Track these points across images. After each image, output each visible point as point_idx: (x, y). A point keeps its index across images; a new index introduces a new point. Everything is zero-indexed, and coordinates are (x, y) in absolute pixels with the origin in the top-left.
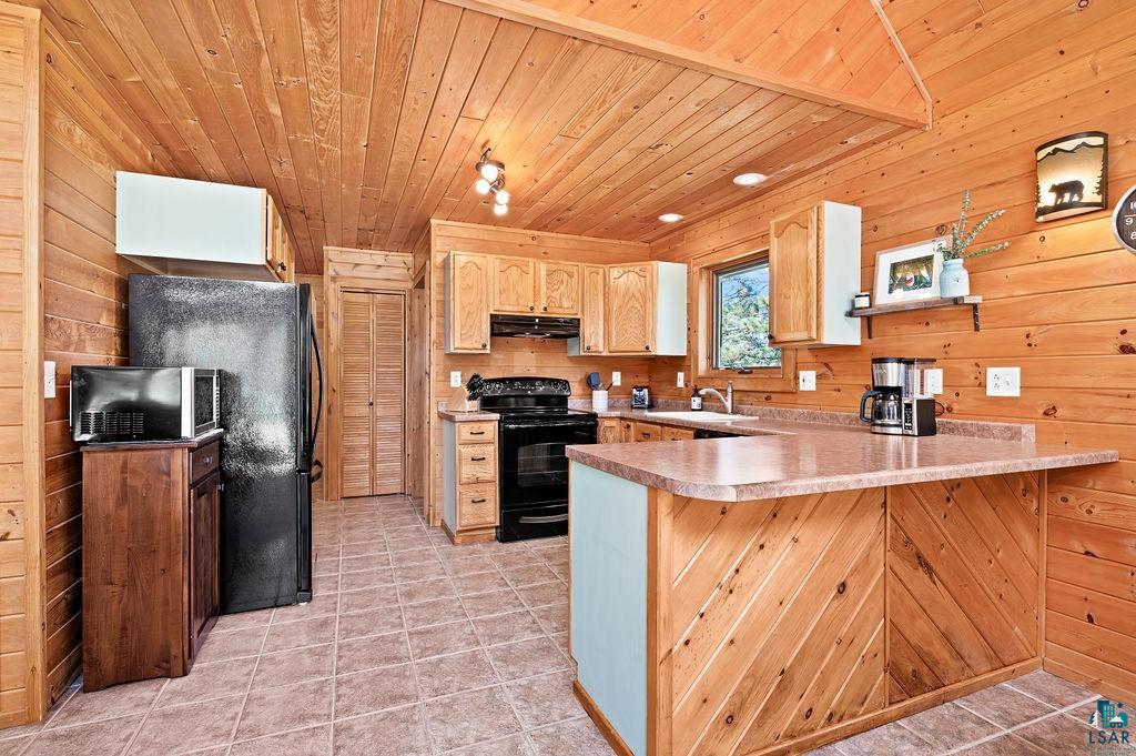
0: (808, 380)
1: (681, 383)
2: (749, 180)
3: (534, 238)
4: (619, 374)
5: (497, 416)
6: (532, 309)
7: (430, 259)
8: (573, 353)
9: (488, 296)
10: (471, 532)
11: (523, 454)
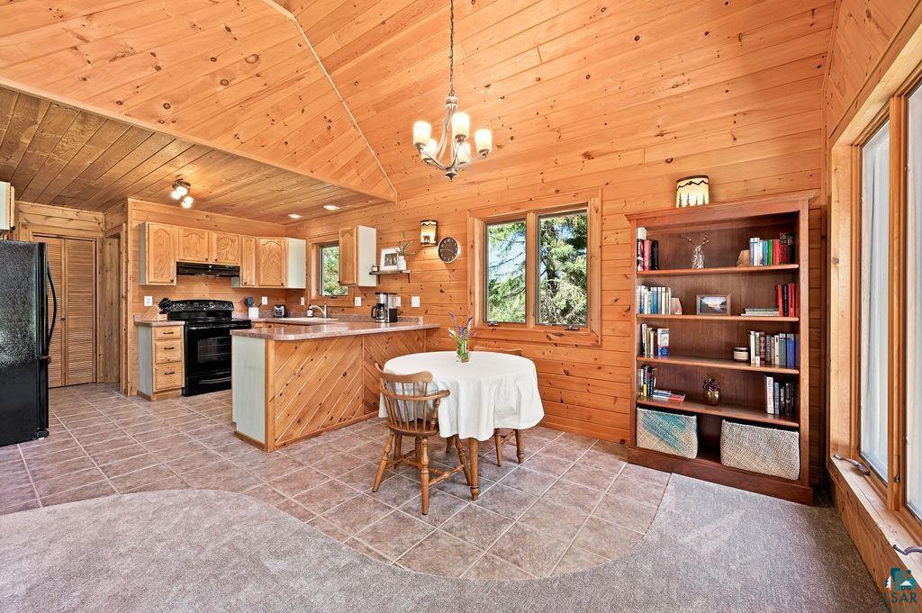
0: (358, 301)
1: (303, 304)
2: (331, 208)
3: (207, 216)
4: (266, 298)
5: (184, 323)
6: (207, 259)
7: (126, 222)
8: (236, 286)
9: (175, 250)
10: (163, 393)
11: (201, 344)
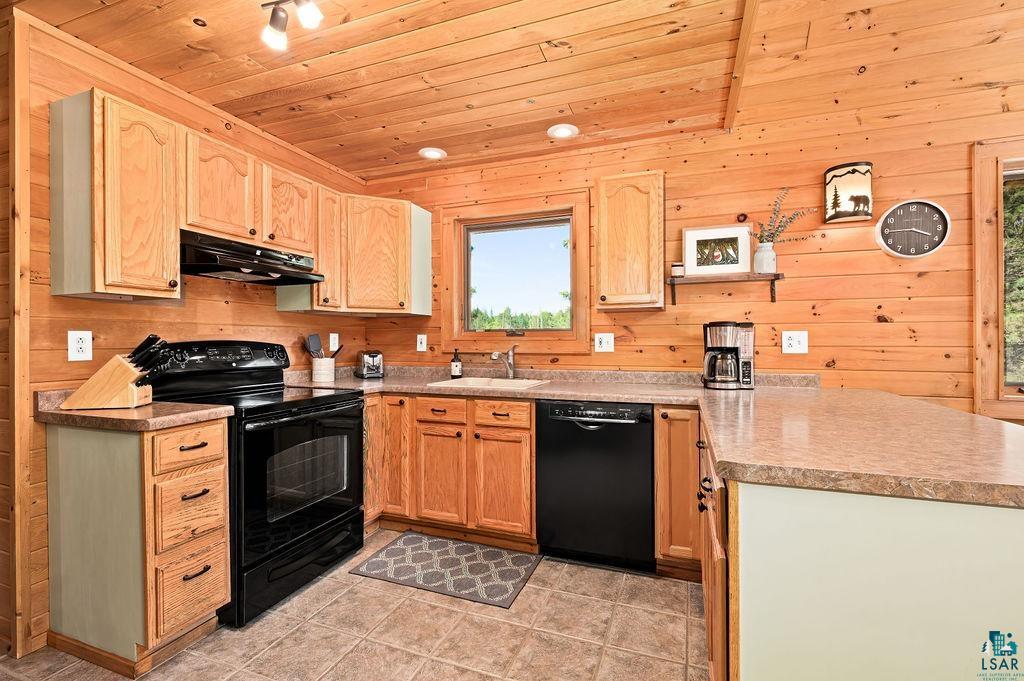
0: (605, 342)
1: (422, 347)
2: (564, 132)
4: (337, 336)
6: (251, 233)
